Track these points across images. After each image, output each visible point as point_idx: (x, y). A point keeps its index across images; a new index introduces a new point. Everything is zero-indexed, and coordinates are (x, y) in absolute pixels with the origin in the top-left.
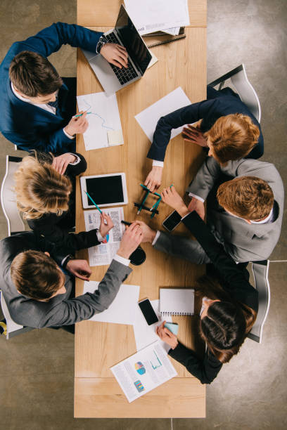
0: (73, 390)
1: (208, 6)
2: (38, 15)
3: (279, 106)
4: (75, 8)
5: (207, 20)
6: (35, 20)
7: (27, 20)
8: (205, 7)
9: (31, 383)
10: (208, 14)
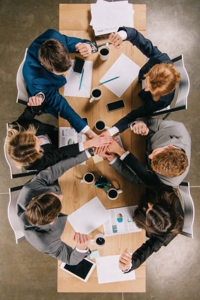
0: (57, 273)
1: (147, 16)
2: (33, 22)
3: (195, 83)
4: (58, 17)
5: (147, 25)
6: (31, 25)
7: (26, 25)
8: (145, 17)
9: (29, 268)
10: (147, 22)
